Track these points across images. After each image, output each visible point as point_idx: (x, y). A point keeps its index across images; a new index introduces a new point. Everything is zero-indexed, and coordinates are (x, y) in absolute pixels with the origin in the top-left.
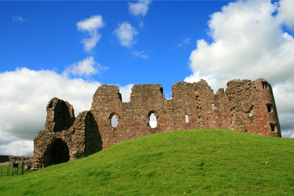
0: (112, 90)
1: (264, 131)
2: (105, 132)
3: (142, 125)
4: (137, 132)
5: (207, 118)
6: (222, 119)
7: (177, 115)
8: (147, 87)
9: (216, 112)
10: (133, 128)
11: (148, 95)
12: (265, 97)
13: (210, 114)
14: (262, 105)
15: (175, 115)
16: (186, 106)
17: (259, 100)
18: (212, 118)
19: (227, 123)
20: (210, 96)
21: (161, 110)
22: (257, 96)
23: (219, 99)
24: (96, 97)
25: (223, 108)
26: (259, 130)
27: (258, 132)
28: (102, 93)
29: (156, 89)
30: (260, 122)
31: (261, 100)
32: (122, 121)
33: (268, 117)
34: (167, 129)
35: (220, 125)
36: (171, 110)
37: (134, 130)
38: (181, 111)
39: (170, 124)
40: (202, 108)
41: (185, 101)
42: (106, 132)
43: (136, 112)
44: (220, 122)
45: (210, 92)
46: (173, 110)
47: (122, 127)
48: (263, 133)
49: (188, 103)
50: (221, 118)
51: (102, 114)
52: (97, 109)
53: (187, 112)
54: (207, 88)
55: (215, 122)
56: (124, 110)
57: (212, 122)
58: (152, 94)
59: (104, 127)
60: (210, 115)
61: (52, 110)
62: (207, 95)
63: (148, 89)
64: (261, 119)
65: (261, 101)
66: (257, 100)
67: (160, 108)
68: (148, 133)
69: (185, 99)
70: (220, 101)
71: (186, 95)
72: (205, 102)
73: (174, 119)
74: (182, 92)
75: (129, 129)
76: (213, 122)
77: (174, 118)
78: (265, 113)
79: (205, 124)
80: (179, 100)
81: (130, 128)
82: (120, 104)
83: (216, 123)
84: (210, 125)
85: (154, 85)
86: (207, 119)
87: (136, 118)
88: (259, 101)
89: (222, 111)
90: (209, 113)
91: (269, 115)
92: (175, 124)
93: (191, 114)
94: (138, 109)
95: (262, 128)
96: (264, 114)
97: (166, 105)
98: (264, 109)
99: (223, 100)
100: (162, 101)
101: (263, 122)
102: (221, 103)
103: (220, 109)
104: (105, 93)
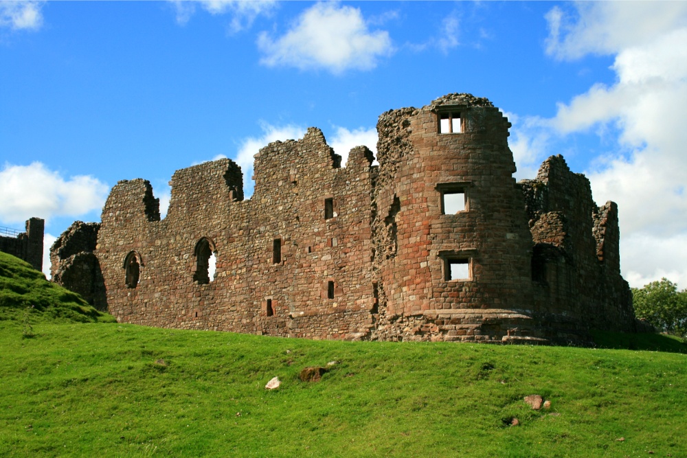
0: (134, 191)
1: (418, 280)
2: (116, 302)
3: (183, 278)
4: (172, 298)
5: (310, 248)
6: (349, 245)
7: (255, 243)
8: (198, 173)
9: (335, 226)
10: (166, 287)
11: (200, 195)
12: (437, 162)
13: (318, 234)
14: (423, 191)
15: (252, 246)
16: (277, 216)
17: (415, 176)
18: (322, 245)
19: (359, 259)
20: (325, 178)
21: (223, 233)
22: (411, 162)
23: (347, 182)
24: (107, 215)
25: (354, 210)
26: (404, 278)
27: (400, 286)
28: (117, 204)
29: (217, 176)
30: (410, 250)
31: (422, 174)
32: (146, 273)
33: (440, 230)
34: (233, 287)
35: (341, 267)
36: (244, 231)
37: (166, 293)
38: (265, 232)
39: (239, 272)
40: (301, 219)
41: (278, 202)
42: (119, 301)
43: (174, 246)
44: (343, 256)
45: (325, 164)
46: (248, 229)
47: (147, 286)
48: (413, 286)
49: (285, 204)
50: (345, 246)
51: (114, 257)
52: (107, 245)
53: (280, 231)
54: (320, 152)
55: (330, 258)
56: (152, 243)
57: (320, 259)
58: (208, 192)
59: (115, 290)
60: (318, 238)
61: (57, 254)
62: (317, 176)
63: (202, 178)
64: (413, 240)
65: (421, 179)
66: (409, 176)
67: (222, 227)
68: (193, 299)
69: (277, 193)
70: (349, 190)
71: (280, 183)
72: (310, 197)
73: (248, 256)
74: (272, 173)
75: (157, 292)
76: (323, 258)
77: (249, 254)
78: (429, 218)
79: (304, 265)
80: (263, 200)
81: (159, 290)
82: (145, 227)
83: (332, 261)
84: (316, 269)
85: (212, 166)
86: (310, 252)
87: (173, 262)
88: (414, 181)
89: (351, 220)
90: (316, 230)
91: (444, 225)
92: (249, 271)
93: (287, 237)
94: (178, 238)
95: (413, 272)
96: (425, 223)
97: (235, 217)
98: (424, 205)
99: (355, 186)
100: (227, 209)
101: (417, 251)
102: (351, 196)
103: (347, 217)
104: (121, 203)
